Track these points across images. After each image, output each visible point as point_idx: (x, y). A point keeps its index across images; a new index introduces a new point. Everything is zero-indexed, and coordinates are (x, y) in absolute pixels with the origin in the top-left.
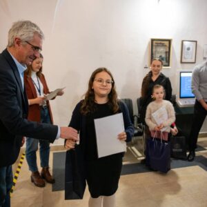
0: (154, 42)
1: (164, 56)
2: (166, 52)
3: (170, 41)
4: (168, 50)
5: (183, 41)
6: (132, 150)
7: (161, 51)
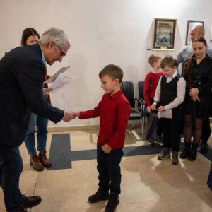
0: (158, 22)
1: (168, 37)
2: (170, 34)
3: (175, 22)
4: (172, 31)
5: (189, 22)
6: (132, 133)
7: (165, 32)
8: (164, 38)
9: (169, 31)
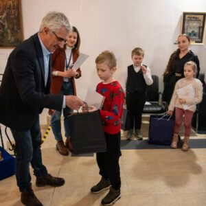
0: (187, 16)
1: (196, 31)
2: (200, 27)
3: (205, 15)
4: (202, 25)
7: (194, 26)
8: (193, 32)
9: (198, 25)
